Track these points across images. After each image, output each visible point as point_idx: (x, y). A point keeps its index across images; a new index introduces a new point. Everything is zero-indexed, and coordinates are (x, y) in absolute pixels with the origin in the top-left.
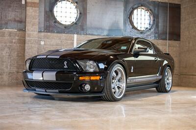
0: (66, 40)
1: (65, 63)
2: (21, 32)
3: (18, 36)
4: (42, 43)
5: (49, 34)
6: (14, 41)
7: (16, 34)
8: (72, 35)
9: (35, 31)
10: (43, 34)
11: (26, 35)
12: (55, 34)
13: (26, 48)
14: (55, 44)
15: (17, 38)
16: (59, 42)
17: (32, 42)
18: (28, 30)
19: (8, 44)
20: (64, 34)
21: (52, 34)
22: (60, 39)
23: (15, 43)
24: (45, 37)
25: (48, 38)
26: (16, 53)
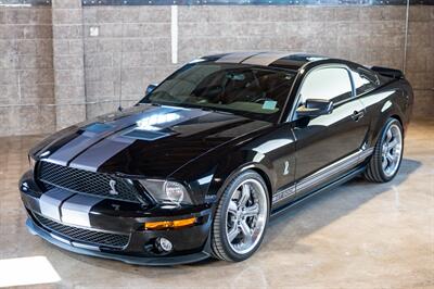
0: (151, 20)
1: (112, 183)
2: (41, 9)
3: (35, 19)
4: (94, 32)
5: (109, 8)
6: (26, 31)
7: (29, 15)
8: (166, 8)
9: (73, 6)
10: (94, 10)
11: (54, 17)
12: (125, 9)
13: (55, 49)
14: (125, 33)
15: (33, 23)
16: (134, 26)
17: (69, 33)
18: (58, 6)
19: (13, 41)
20: (145, 7)
21: (118, 8)
22: (137, 18)
23: (28, 36)
24: (99, 16)
25: (107, 20)
26: (34, 60)
